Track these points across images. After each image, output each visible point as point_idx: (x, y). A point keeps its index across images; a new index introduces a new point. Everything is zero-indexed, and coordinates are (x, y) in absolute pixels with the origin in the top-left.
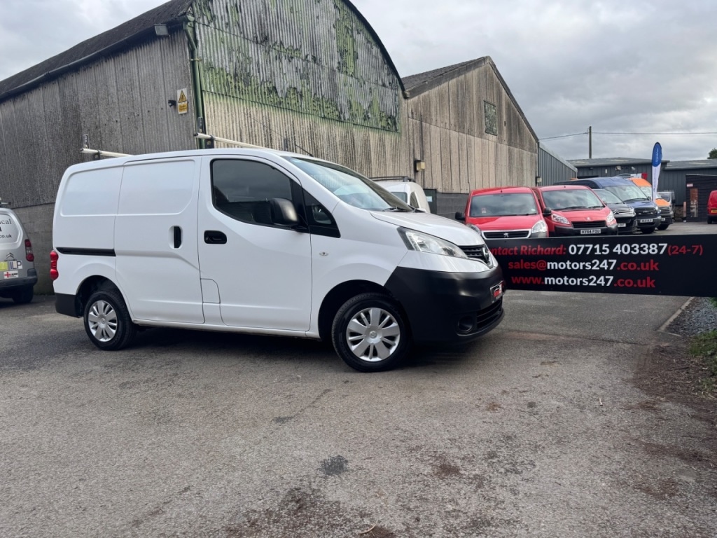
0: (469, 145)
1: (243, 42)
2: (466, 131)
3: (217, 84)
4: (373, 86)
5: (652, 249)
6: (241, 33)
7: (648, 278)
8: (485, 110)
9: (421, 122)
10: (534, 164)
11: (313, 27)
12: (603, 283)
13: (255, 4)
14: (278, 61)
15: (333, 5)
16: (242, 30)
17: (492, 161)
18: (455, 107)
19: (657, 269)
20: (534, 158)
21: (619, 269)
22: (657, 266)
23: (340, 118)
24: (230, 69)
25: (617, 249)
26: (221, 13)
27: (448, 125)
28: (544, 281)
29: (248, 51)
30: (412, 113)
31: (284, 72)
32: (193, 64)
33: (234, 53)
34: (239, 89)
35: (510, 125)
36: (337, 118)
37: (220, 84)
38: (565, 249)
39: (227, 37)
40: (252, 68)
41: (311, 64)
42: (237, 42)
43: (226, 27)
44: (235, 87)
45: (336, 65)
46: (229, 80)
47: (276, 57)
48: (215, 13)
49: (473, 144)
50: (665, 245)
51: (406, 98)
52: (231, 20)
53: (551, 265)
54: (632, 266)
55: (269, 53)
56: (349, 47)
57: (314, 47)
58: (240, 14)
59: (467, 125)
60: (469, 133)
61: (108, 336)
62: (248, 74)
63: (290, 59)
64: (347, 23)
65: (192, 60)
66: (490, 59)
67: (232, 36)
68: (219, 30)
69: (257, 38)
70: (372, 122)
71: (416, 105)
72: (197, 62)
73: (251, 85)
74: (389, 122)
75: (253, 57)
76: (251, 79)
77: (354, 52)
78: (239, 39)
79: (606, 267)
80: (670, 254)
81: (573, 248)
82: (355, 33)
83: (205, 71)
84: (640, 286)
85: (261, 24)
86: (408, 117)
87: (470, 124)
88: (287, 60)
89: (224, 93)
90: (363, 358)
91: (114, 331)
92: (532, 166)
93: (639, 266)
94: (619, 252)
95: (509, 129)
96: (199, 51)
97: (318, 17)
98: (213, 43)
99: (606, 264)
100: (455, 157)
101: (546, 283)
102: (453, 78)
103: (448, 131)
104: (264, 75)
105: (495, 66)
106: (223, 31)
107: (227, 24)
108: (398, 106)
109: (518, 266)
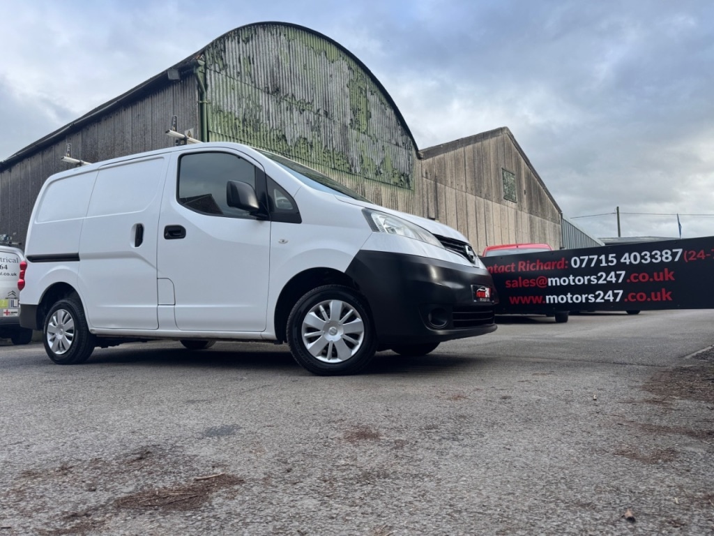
0: (487, 209)
1: (254, 91)
2: (483, 195)
3: (224, 126)
4: (386, 145)
5: (665, 256)
6: (252, 82)
7: (663, 290)
8: (503, 177)
9: (436, 181)
10: (558, 236)
11: (326, 85)
12: (611, 299)
13: (268, 58)
14: (289, 112)
15: (346, 67)
16: (253, 80)
17: (512, 227)
18: (471, 171)
19: (673, 279)
20: (557, 228)
21: (628, 281)
22: (673, 275)
23: (351, 170)
24: (239, 113)
25: (625, 259)
26: (233, 63)
27: (464, 188)
28: (545, 300)
29: (259, 99)
30: (426, 173)
31: (295, 122)
32: (201, 105)
33: (244, 100)
34: (247, 133)
35: (531, 194)
36: (348, 171)
37: (228, 126)
38: (567, 262)
39: (238, 84)
40: (262, 116)
41: (322, 118)
42: (248, 90)
43: (238, 76)
44: (243, 131)
45: (349, 122)
46: (238, 124)
47: (287, 108)
48: (227, 62)
49: (491, 209)
50: (680, 251)
51: (419, 158)
52: (243, 70)
53: (552, 281)
54: (644, 277)
55: (280, 103)
56: (362, 106)
57: (326, 102)
58: (252, 65)
59: (484, 190)
60: (487, 197)
61: (64, 349)
62: (258, 121)
63: (302, 111)
64: (361, 84)
65: (200, 102)
66: (508, 130)
67: (243, 84)
68: (230, 77)
69: (268, 88)
70: (384, 177)
71: (430, 166)
72: (205, 105)
73: (260, 131)
74: (402, 179)
75: (264, 105)
76: (260, 125)
77: (367, 111)
78: (250, 87)
79: (614, 280)
80: (687, 261)
81: (575, 261)
82: (369, 94)
83: (213, 113)
84: (654, 299)
85: (273, 77)
86: (422, 176)
87: (488, 190)
88: (298, 112)
89: (231, 135)
90: (320, 358)
91: (70, 342)
92: (555, 236)
93: (651, 276)
94: (628, 262)
95: (530, 198)
96: (209, 95)
97: (331, 76)
98: (223, 89)
99: (614, 276)
100: (472, 219)
101: (548, 302)
102: (469, 144)
103: (464, 194)
104: (274, 123)
105: (512, 136)
106: (234, 79)
107: (239, 74)
108: (411, 165)
109: (515, 284)
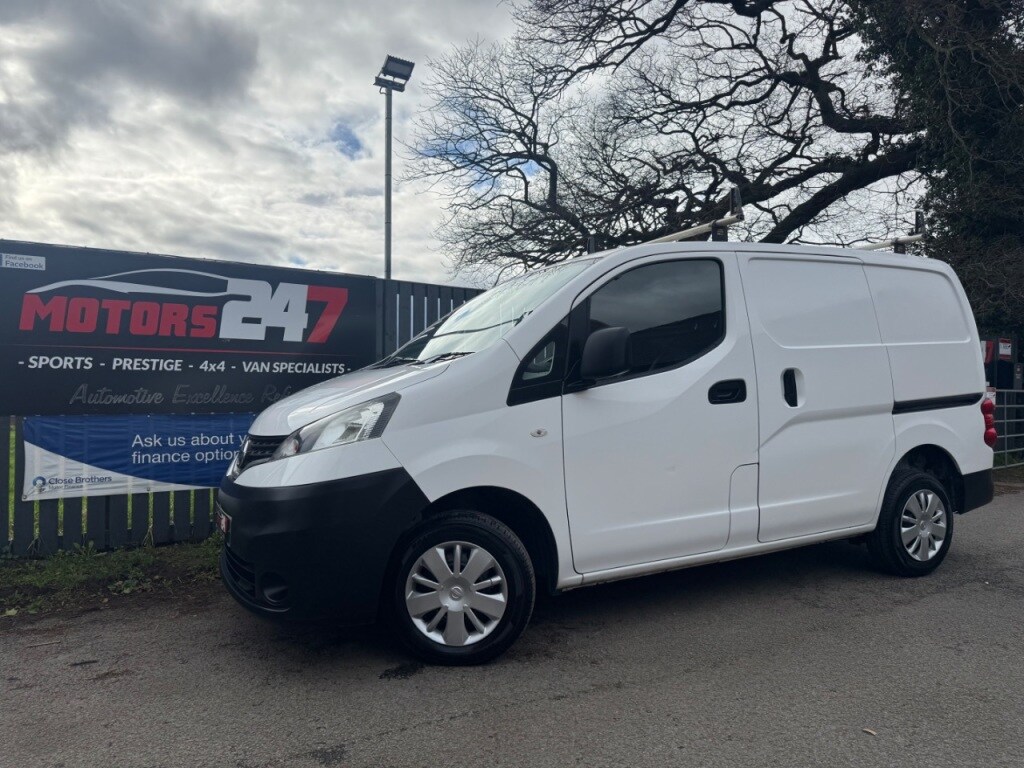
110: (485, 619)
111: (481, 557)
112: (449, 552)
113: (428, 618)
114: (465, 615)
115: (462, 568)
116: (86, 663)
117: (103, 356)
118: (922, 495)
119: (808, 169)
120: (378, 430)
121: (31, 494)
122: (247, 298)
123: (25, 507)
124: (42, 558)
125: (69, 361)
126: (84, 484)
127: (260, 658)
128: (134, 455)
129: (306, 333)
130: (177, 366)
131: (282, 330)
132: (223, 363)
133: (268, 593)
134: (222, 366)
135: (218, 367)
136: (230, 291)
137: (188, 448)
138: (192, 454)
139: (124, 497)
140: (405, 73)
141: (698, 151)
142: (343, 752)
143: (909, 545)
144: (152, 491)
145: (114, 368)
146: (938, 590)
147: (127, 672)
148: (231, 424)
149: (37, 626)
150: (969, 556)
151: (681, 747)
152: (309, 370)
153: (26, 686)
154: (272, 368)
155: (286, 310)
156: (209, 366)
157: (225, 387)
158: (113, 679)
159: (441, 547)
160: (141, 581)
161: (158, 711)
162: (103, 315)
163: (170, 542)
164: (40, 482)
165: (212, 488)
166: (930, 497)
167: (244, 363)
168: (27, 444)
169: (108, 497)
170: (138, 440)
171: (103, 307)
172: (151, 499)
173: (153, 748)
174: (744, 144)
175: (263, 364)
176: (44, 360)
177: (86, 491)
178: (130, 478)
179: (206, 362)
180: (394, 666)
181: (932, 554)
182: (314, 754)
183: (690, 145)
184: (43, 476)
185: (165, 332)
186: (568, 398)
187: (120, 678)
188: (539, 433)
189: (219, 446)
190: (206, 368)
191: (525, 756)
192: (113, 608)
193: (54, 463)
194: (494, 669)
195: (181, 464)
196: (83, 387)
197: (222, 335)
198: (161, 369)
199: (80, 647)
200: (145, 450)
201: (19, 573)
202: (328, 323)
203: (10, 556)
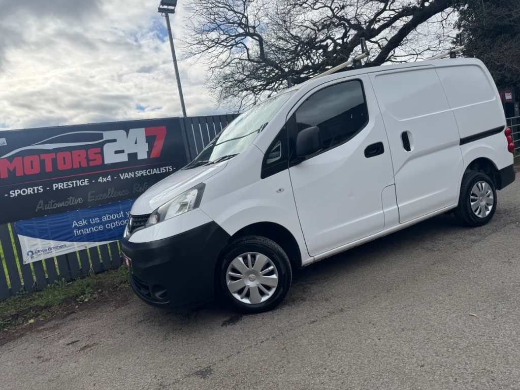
110: (269, 288)
111: (262, 258)
112: (245, 258)
113: (240, 292)
114: (259, 288)
115: (253, 265)
116: (74, 342)
117: (47, 184)
118: (480, 184)
119: (394, 17)
120: (197, 204)
121: (28, 260)
122: (115, 141)
123: (26, 268)
124: (41, 291)
125: (30, 190)
126: (53, 250)
127: (160, 325)
128: (75, 232)
129: (149, 153)
130: (86, 182)
131: (136, 154)
132: (109, 176)
133: (157, 295)
134: (109, 178)
135: (108, 179)
136: (105, 138)
137: (101, 223)
138: (104, 225)
139: (75, 253)
140: (173, 3)
141: (335, 16)
142: (211, 370)
143: (476, 211)
144: (88, 248)
145: (54, 189)
146: (494, 231)
147: (94, 344)
148: (121, 207)
149: (45, 326)
150: (505, 210)
151: (379, 339)
152: (154, 172)
153: (47, 360)
154: (135, 175)
155: (136, 143)
156: (103, 180)
157: (113, 189)
158: (89, 349)
159: (240, 257)
160: (92, 294)
161: (115, 363)
162: (42, 163)
163: (103, 271)
164: (30, 253)
165: (118, 241)
166: (483, 184)
167: (120, 175)
168: (19, 236)
169: (66, 255)
170: (75, 224)
171: (41, 159)
172: (88, 251)
173: (116, 383)
174: (358, 8)
175: (130, 173)
176: (18, 192)
177: (54, 254)
178: (75, 243)
179: (101, 178)
180: (227, 319)
181: (487, 213)
182: (197, 373)
183: (330, 13)
184: (32, 250)
185: (76, 166)
186: (292, 169)
187: (93, 348)
188: (280, 190)
189: (117, 219)
190: (101, 181)
191: (303, 357)
192: (81, 310)
193: (35, 243)
194: (277, 311)
195: (99, 231)
196: (41, 202)
197: (106, 162)
198: (78, 185)
199: (69, 334)
200: (79, 228)
201: (31, 300)
202: (159, 145)
203: (24, 293)
